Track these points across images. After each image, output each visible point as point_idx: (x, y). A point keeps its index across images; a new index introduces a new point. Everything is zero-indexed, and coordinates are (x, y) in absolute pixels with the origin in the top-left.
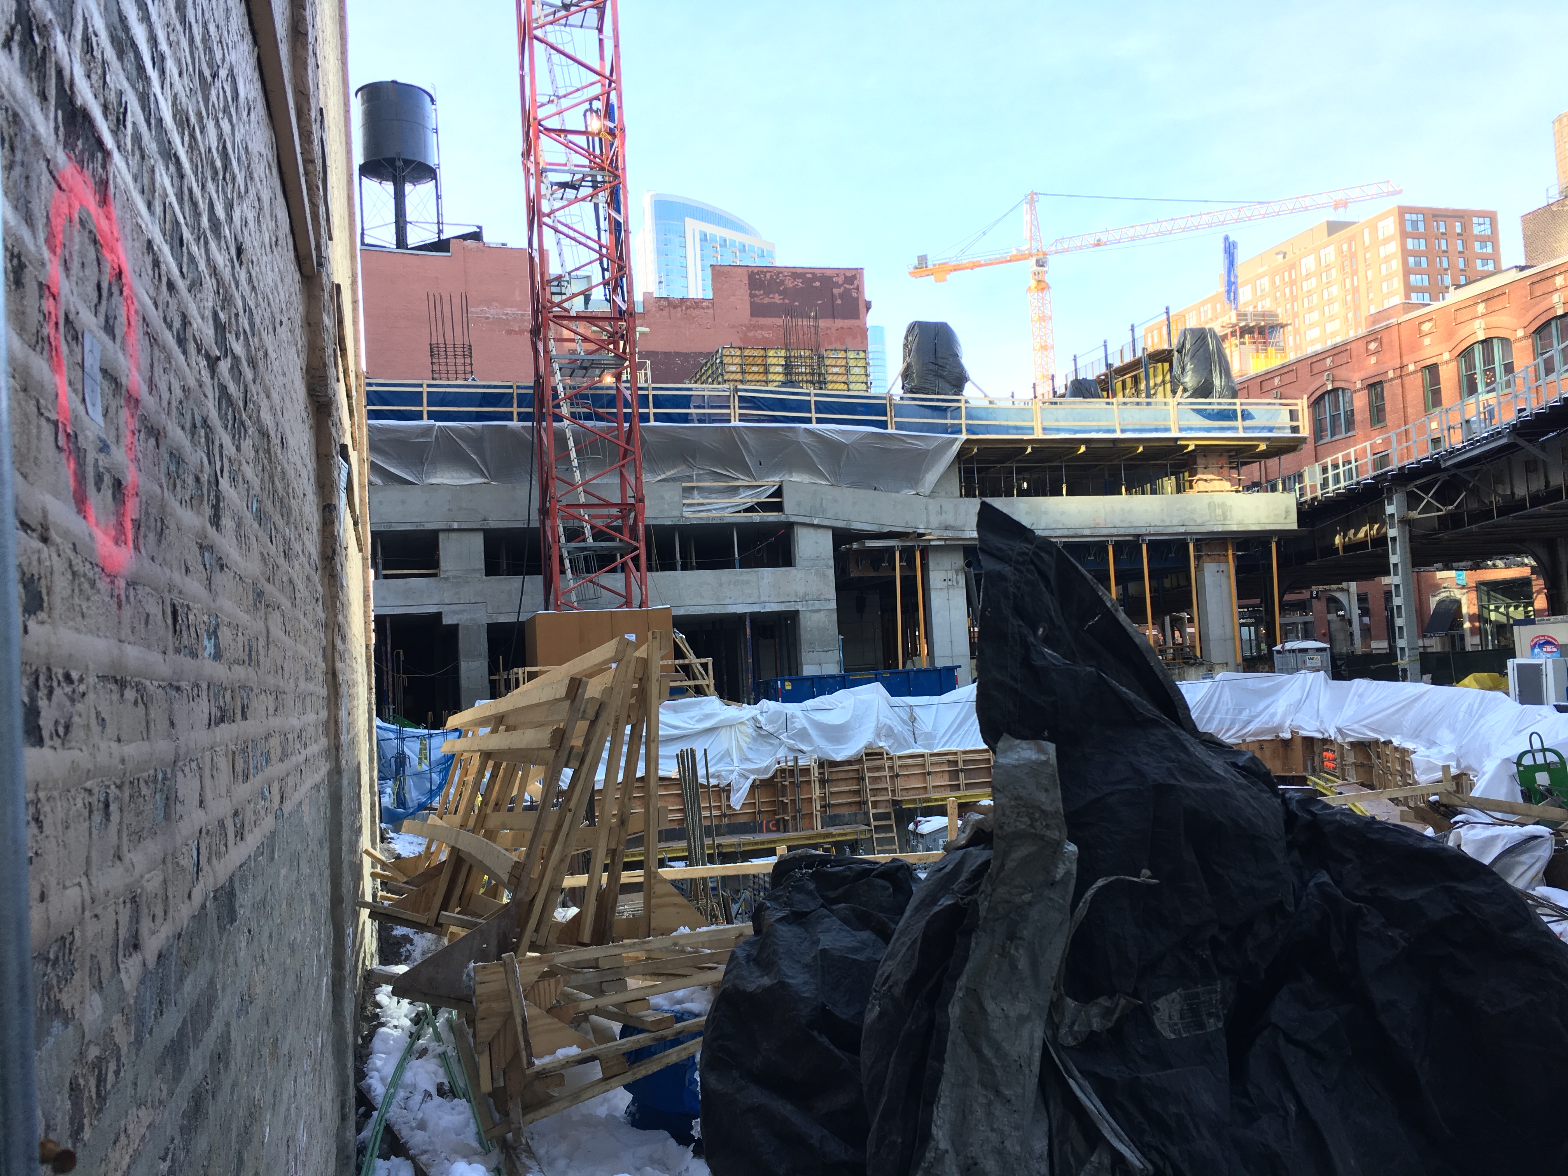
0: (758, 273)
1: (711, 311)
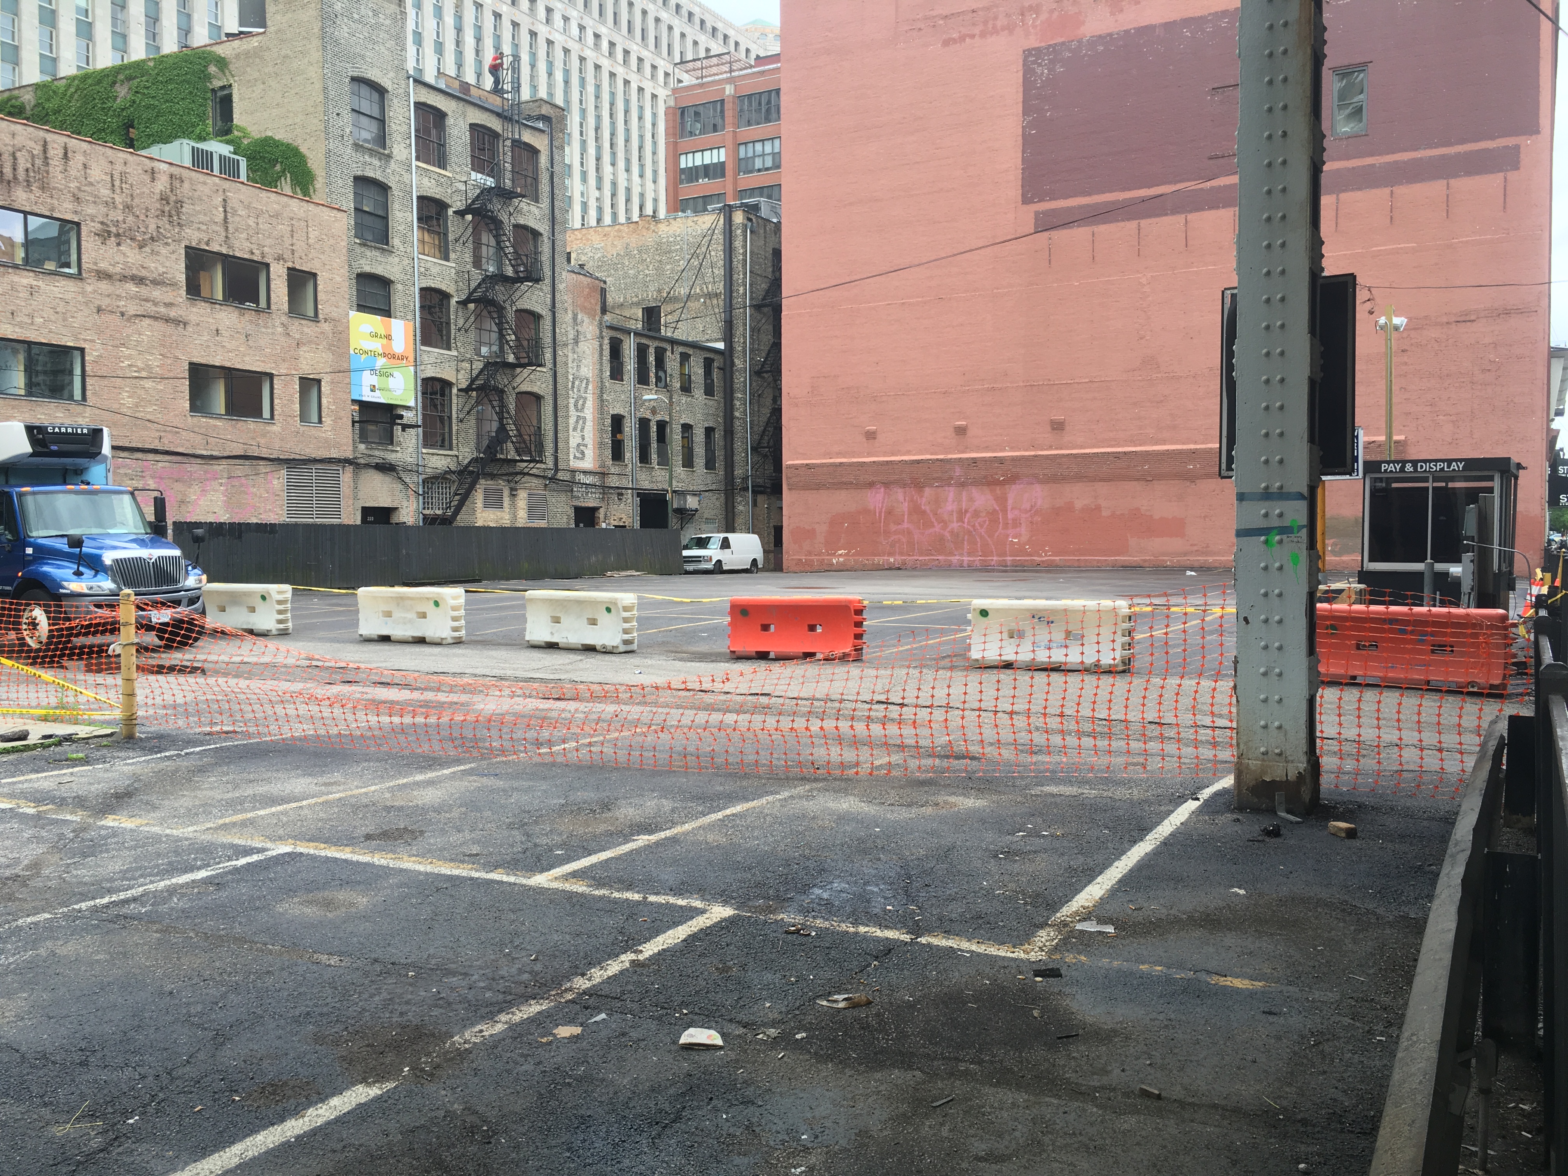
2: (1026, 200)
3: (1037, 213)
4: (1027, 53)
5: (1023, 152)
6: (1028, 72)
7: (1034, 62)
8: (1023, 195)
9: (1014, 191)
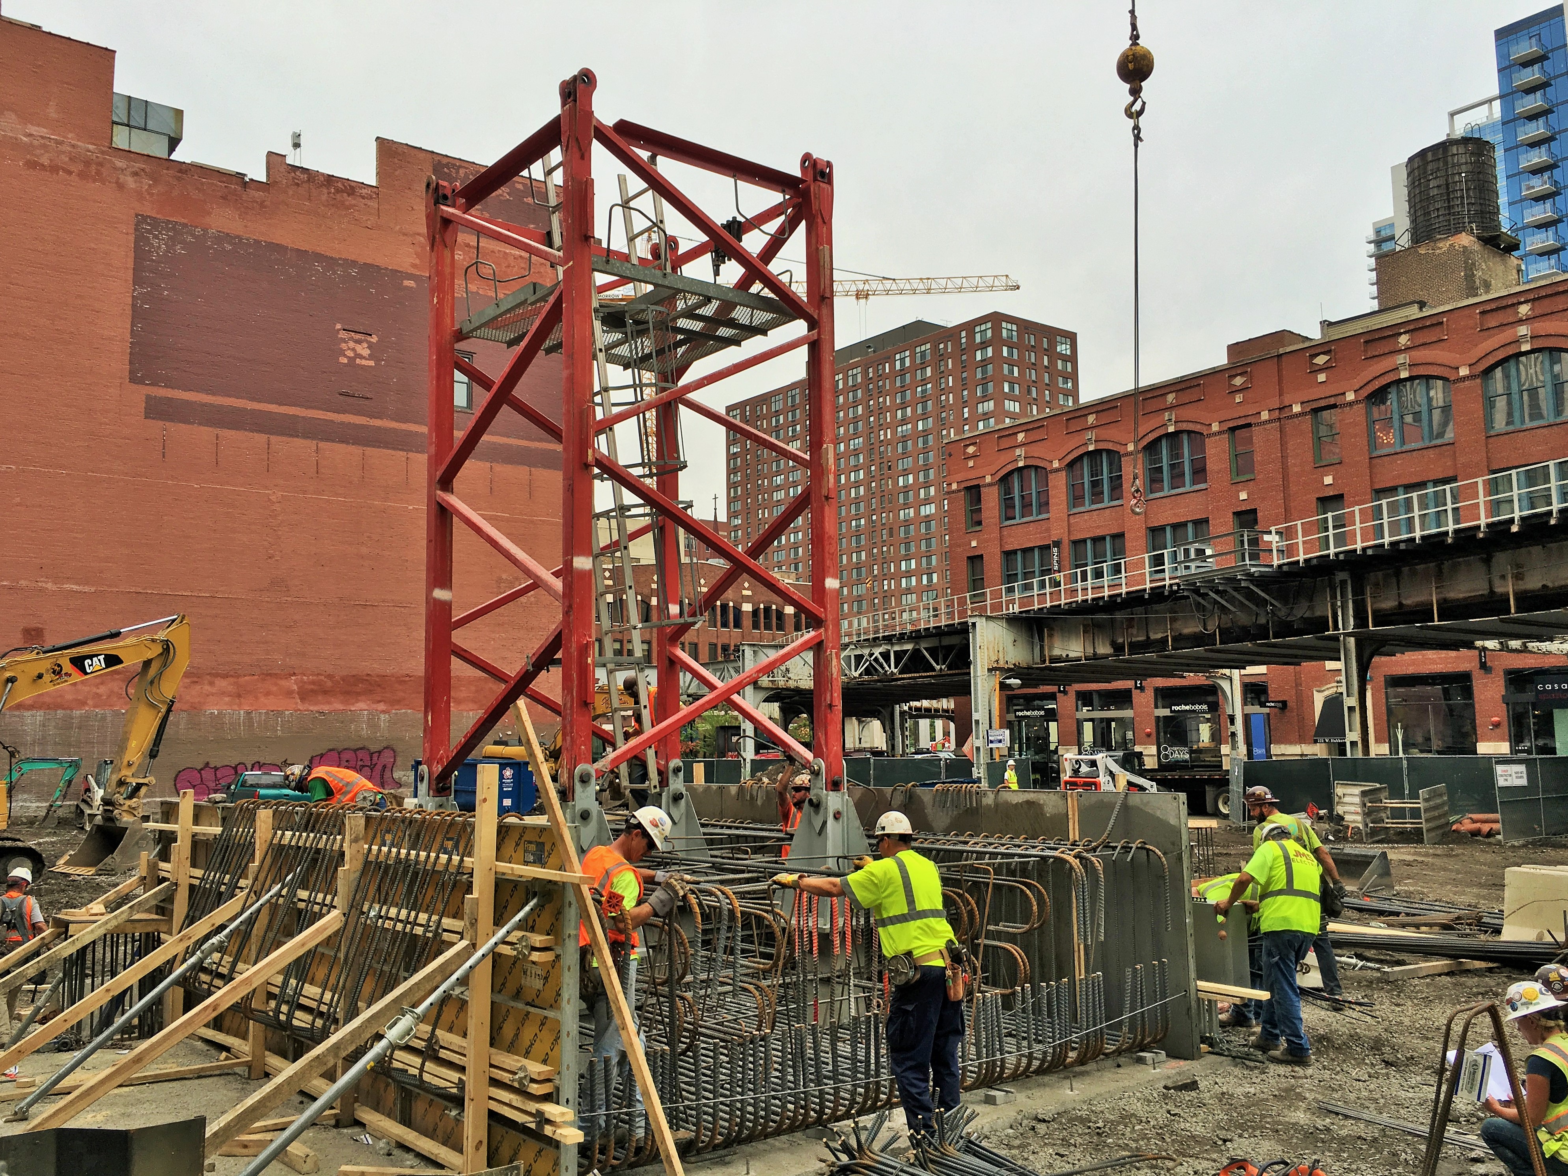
0: (447, 165)
1: (373, 204)
2: (133, 379)
3: (148, 398)
4: (141, 219)
5: (133, 325)
6: (140, 238)
7: (149, 232)
8: (131, 372)
9: (120, 365)
